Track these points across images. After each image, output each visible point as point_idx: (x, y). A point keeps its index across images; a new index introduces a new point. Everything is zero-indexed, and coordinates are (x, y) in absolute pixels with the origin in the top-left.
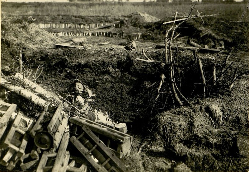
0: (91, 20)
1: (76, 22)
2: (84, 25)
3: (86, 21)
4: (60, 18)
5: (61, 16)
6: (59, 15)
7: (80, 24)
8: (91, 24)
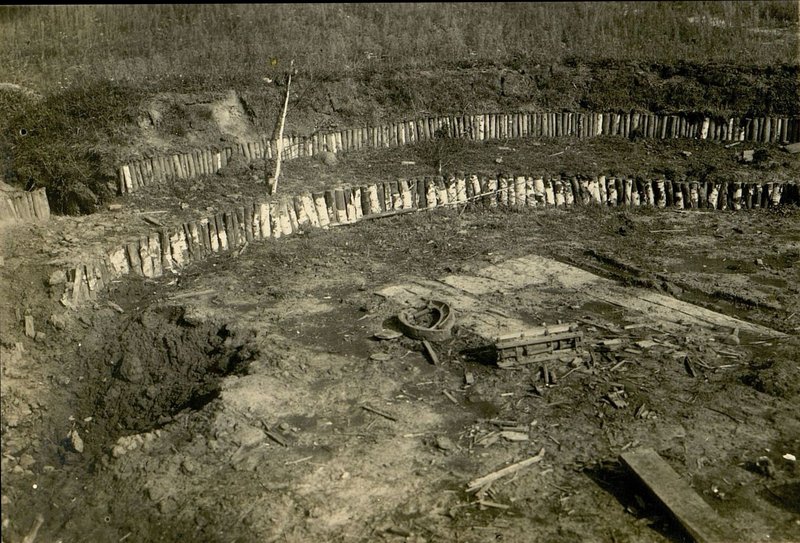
0: (758, 91)
1: (668, 100)
2: (719, 121)
3: (731, 99)
4: (579, 79)
5: (583, 69)
6: (571, 62)
7: (696, 119)
8: (761, 115)
